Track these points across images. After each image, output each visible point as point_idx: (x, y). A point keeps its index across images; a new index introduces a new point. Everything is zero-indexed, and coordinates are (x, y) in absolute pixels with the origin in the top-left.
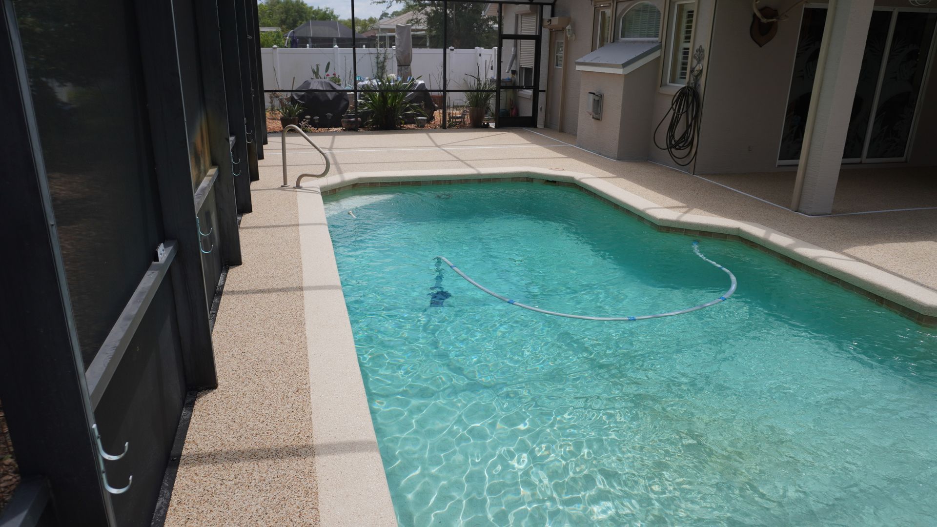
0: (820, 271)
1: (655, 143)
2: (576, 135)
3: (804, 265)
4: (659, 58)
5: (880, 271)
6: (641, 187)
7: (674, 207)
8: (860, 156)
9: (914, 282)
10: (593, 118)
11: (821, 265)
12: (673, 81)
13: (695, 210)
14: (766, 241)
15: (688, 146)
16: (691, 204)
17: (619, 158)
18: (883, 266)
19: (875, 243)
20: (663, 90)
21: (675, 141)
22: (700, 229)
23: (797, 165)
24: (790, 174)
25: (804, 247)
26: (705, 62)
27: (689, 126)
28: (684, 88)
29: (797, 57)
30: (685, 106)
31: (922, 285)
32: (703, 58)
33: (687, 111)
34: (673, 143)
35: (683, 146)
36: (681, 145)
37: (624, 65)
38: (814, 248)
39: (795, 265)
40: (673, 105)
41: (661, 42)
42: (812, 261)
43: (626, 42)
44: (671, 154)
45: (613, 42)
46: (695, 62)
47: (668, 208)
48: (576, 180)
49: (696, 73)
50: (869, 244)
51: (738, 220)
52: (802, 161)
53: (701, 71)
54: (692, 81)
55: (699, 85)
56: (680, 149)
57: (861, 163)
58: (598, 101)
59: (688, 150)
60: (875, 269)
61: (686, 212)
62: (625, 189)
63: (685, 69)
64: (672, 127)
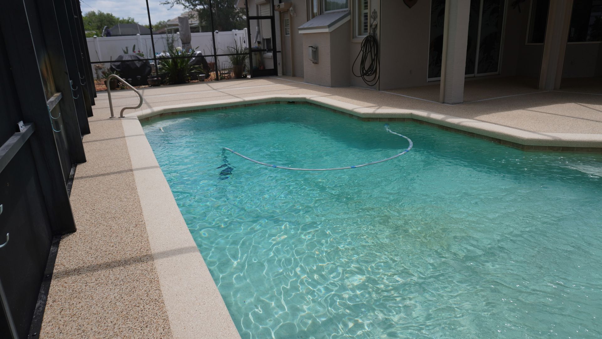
0: (462, 131)
1: (354, 74)
2: (303, 77)
3: (453, 128)
4: (350, 20)
5: (496, 125)
6: (348, 99)
7: (370, 107)
8: (473, 72)
9: (516, 128)
10: (313, 63)
11: (463, 126)
12: (360, 34)
13: (383, 107)
14: (428, 118)
15: (373, 73)
16: (380, 104)
17: (332, 86)
18: (498, 123)
19: (491, 113)
20: (355, 40)
21: (365, 71)
22: (388, 117)
23: (440, 81)
24: (437, 86)
25: (451, 118)
26: (378, 19)
27: (373, 60)
28: (367, 37)
29: (431, 14)
30: (369, 48)
31: (521, 129)
32: (377, 17)
33: (371, 51)
34: (364, 72)
35: (370, 74)
36: (369, 73)
37: (329, 26)
38: (457, 118)
39: (448, 130)
40: (362, 48)
41: (350, 10)
42: (458, 125)
43: (328, 14)
44: (364, 79)
45: (320, 14)
46: (372, 20)
47: (367, 107)
48: (307, 99)
49: (373, 27)
50: (487, 114)
51: (410, 109)
52: (442, 78)
53: (377, 25)
54: (372, 32)
55: (376, 34)
56: (368, 75)
57: (474, 77)
58: (315, 51)
59: (374, 75)
60: (494, 125)
61: (378, 108)
62: (339, 100)
63: (366, 26)
64: (363, 62)
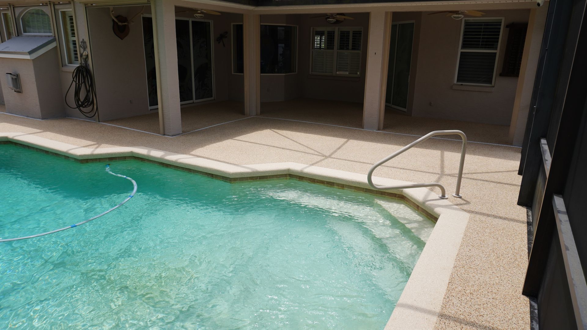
0: (180, 167)
1: (67, 104)
2: (4, 105)
3: (172, 165)
4: (56, 47)
5: (209, 160)
6: (62, 136)
7: (88, 146)
8: (192, 99)
9: (224, 162)
10: (15, 91)
11: (180, 163)
12: (70, 62)
13: (103, 145)
14: (148, 156)
15: (90, 105)
16: (99, 142)
17: (44, 117)
18: (210, 157)
19: (205, 145)
20: (65, 69)
21: (81, 102)
22: (108, 157)
25: (170, 155)
26: (88, 49)
27: (88, 92)
28: (78, 67)
29: (145, 45)
30: (82, 79)
31: (228, 163)
32: (87, 47)
33: (84, 82)
34: (80, 103)
35: (87, 105)
36: (86, 104)
37: (30, 53)
38: (175, 155)
39: (168, 166)
40: (74, 79)
41: (55, 36)
42: (175, 162)
43: (28, 36)
44: (80, 110)
45: (18, 36)
46: (82, 50)
47: (84, 147)
48: (10, 139)
49: (84, 57)
50: (202, 147)
51: (131, 146)
52: (159, 106)
53: (87, 56)
54: (83, 62)
55: (89, 65)
56: (85, 107)
57: (193, 103)
58: (16, 79)
59: (92, 106)
60: (207, 160)
61: (97, 148)
62: (51, 139)
63: (76, 54)
64: (77, 93)
